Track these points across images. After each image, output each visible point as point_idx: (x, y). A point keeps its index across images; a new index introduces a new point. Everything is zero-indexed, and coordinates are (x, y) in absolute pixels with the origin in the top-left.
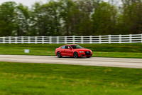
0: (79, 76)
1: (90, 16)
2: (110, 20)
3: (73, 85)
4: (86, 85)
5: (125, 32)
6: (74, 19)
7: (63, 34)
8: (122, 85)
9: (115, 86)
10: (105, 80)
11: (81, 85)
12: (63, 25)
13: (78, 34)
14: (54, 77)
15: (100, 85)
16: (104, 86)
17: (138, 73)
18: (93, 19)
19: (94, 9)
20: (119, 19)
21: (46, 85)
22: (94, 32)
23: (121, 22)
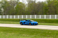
1: (14, 8)
2: (22, 9)
3: (7, 35)
4: (12, 35)
5: (28, 14)
7: (3, 14)
8: (27, 35)
9: (24, 36)
10: (20, 33)
11: (10, 35)
12: (3, 11)
15: (18, 35)
17: (33, 31)
18: (16, 9)
19: (16, 5)
20: (26, 9)
22: (16, 14)
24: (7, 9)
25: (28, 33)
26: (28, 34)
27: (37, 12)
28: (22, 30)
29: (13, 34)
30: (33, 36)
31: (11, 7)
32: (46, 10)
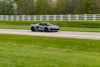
0: (26, 43)
1: (35, 2)
2: (48, 5)
4: (31, 49)
5: (58, 13)
7: (16, 13)
8: (55, 48)
9: (50, 50)
11: (27, 49)
12: (16, 8)
13: (26, 14)
14: (9, 44)
16: (43, 50)
18: (37, 4)
20: (54, 5)
21: (4, 49)
22: (37, 13)
24: (22, 5)
25: (56, 45)
27: (72, 9)
28: (47, 40)
30: (65, 50)
32: (88, 5)
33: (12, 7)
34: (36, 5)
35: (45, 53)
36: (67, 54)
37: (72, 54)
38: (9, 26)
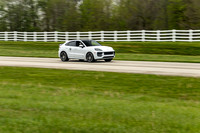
0: (62, 83)
1: (77, 7)
2: (102, 12)
3: (55, 94)
4: (72, 95)
5: (121, 27)
6: (56, 10)
7: (42, 29)
8: (118, 94)
9: (109, 96)
10: (96, 89)
11: (65, 94)
12: (42, 18)
13: (62, 29)
14: (30, 85)
15: (90, 94)
16: (95, 96)
18: (81, 10)
20: (114, 11)
21: (20, 94)
22: (82, 27)
23: (116, 14)
25: (119, 88)
26: (119, 91)
27: (148, 21)
28: (100, 78)
29: (74, 89)
30: (136, 96)
31: (68, 5)
33: (34, 16)
34: (79, 12)
35: (97, 102)
36: (141, 104)
37: (149, 103)
38: (29, 52)
